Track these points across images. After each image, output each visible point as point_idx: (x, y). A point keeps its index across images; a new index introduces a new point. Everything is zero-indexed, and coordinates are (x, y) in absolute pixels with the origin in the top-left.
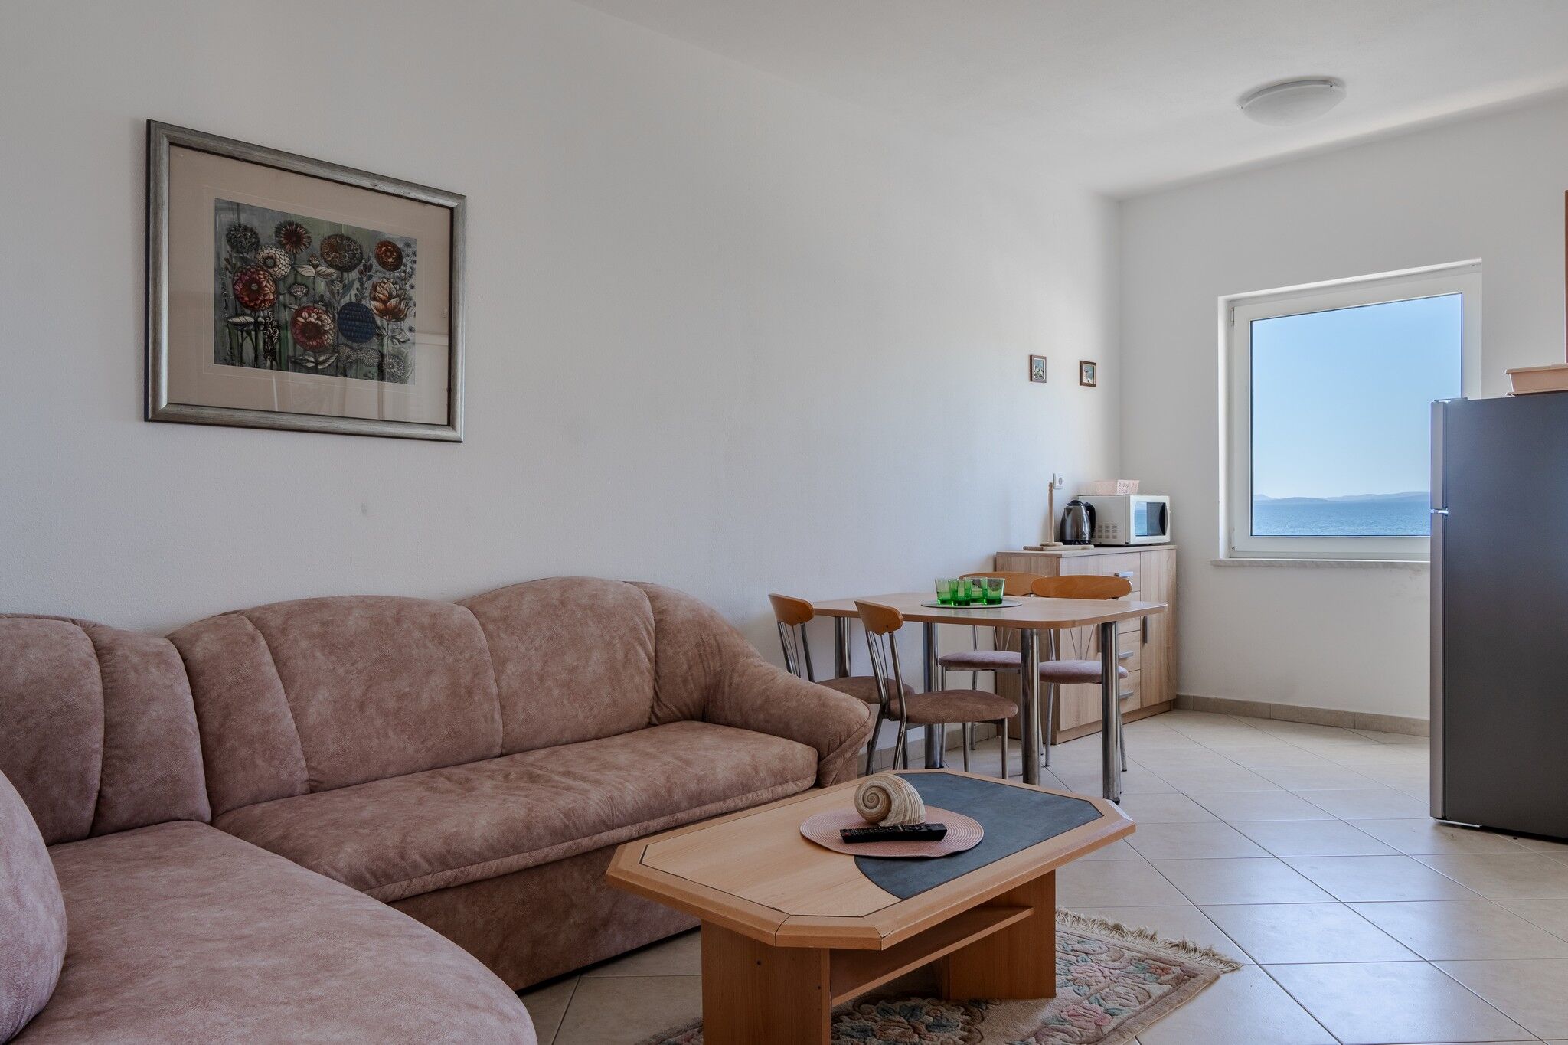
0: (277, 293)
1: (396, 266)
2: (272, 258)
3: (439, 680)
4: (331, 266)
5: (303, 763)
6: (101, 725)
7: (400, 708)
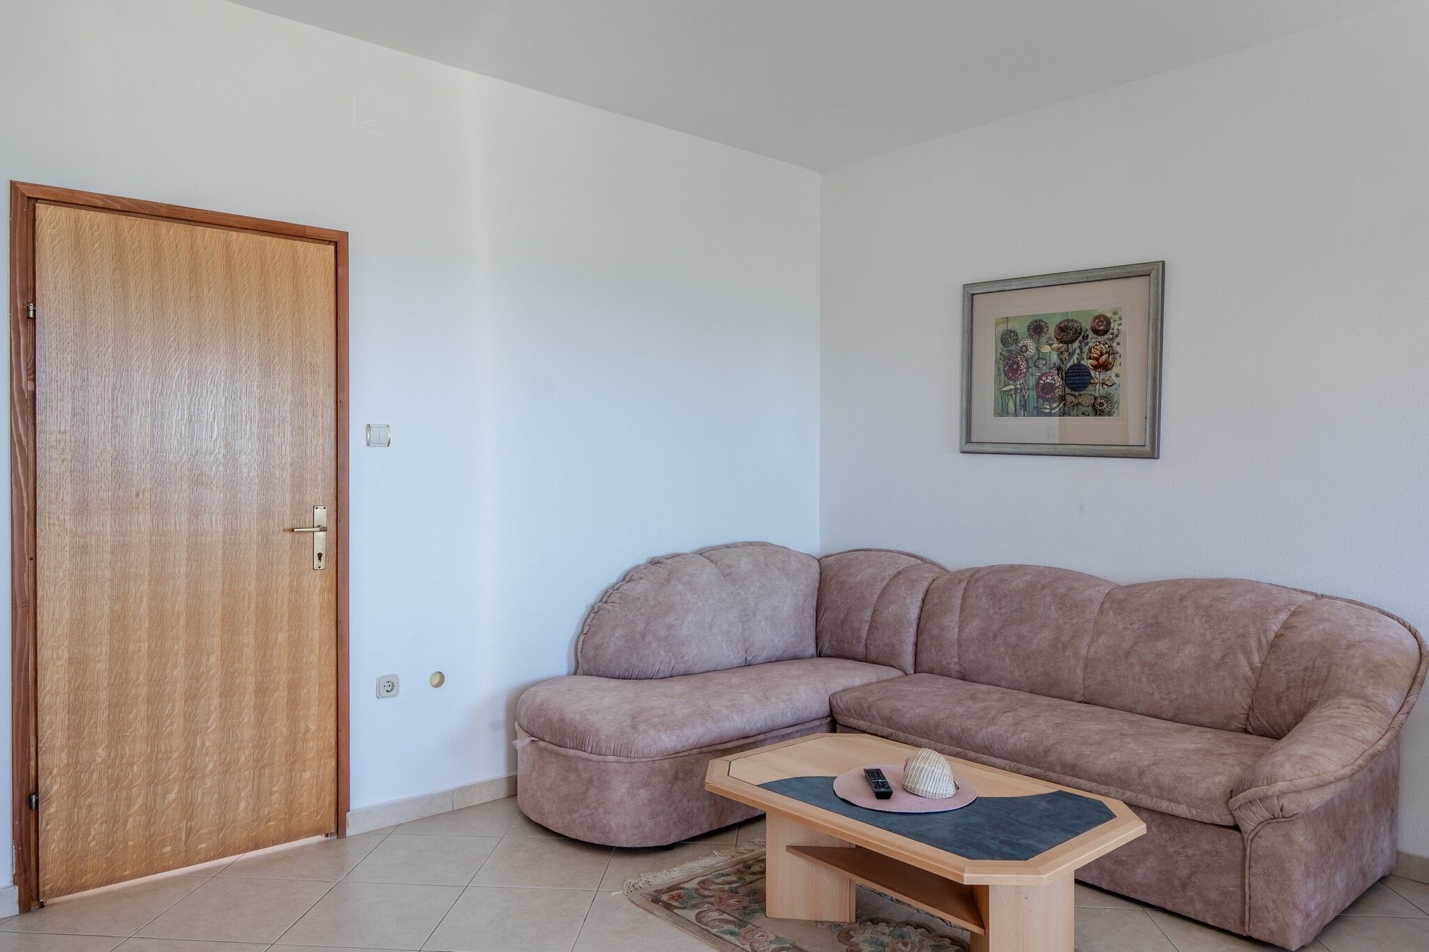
0: (1028, 368)
1: (1105, 332)
2: (1025, 346)
3: (1047, 634)
4: (1061, 342)
5: (956, 660)
7: (1017, 645)
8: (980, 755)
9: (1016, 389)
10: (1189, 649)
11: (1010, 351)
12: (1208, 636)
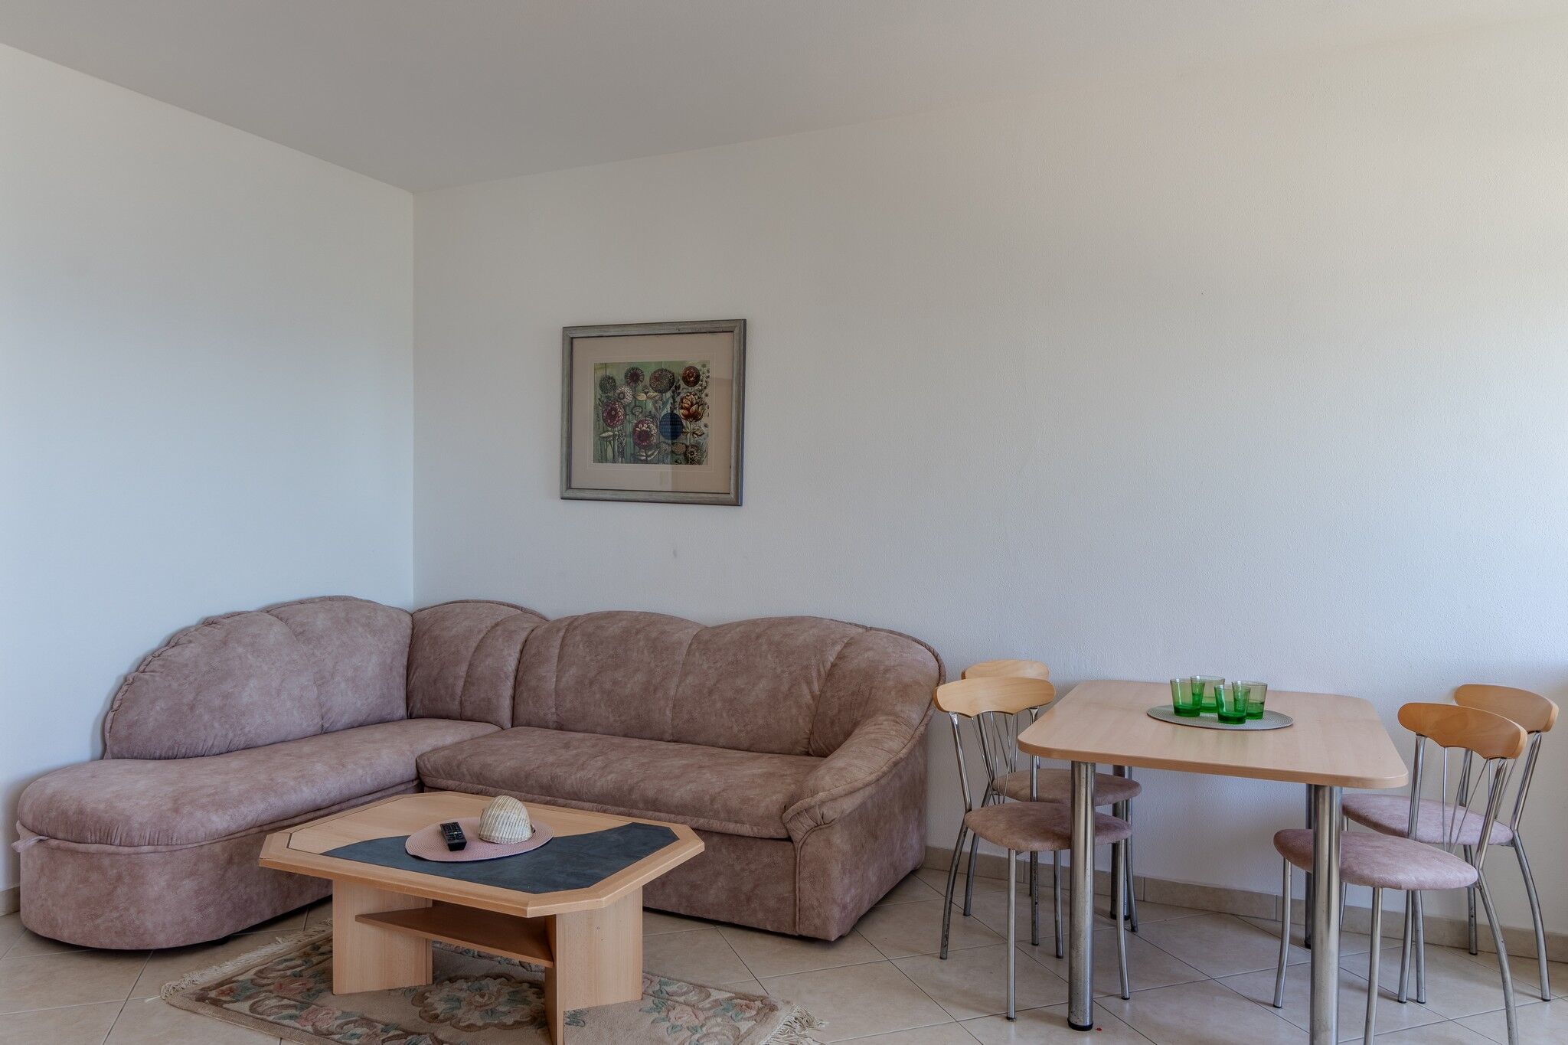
0: (625, 415)
1: (695, 383)
2: (623, 393)
3: (640, 677)
4: (656, 391)
5: (553, 710)
6: (468, 664)
7: (613, 690)
8: (569, 801)
9: (614, 436)
10: (763, 684)
11: (608, 397)
12: (779, 670)
